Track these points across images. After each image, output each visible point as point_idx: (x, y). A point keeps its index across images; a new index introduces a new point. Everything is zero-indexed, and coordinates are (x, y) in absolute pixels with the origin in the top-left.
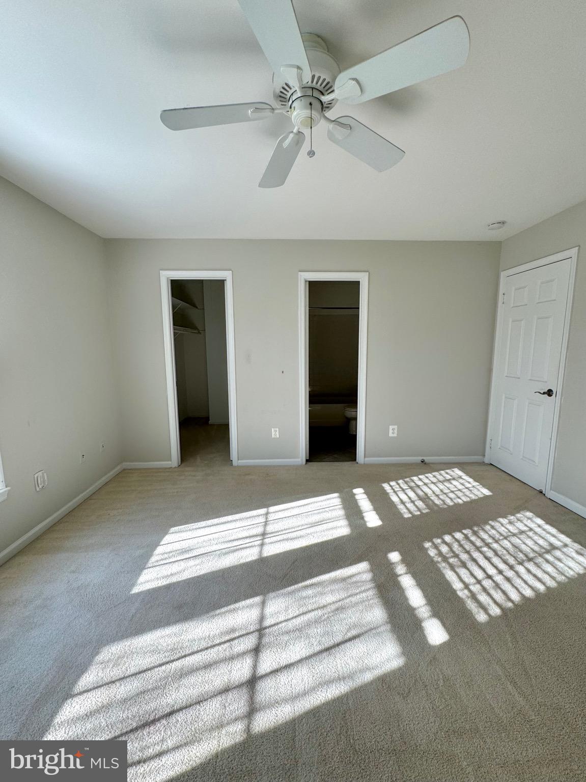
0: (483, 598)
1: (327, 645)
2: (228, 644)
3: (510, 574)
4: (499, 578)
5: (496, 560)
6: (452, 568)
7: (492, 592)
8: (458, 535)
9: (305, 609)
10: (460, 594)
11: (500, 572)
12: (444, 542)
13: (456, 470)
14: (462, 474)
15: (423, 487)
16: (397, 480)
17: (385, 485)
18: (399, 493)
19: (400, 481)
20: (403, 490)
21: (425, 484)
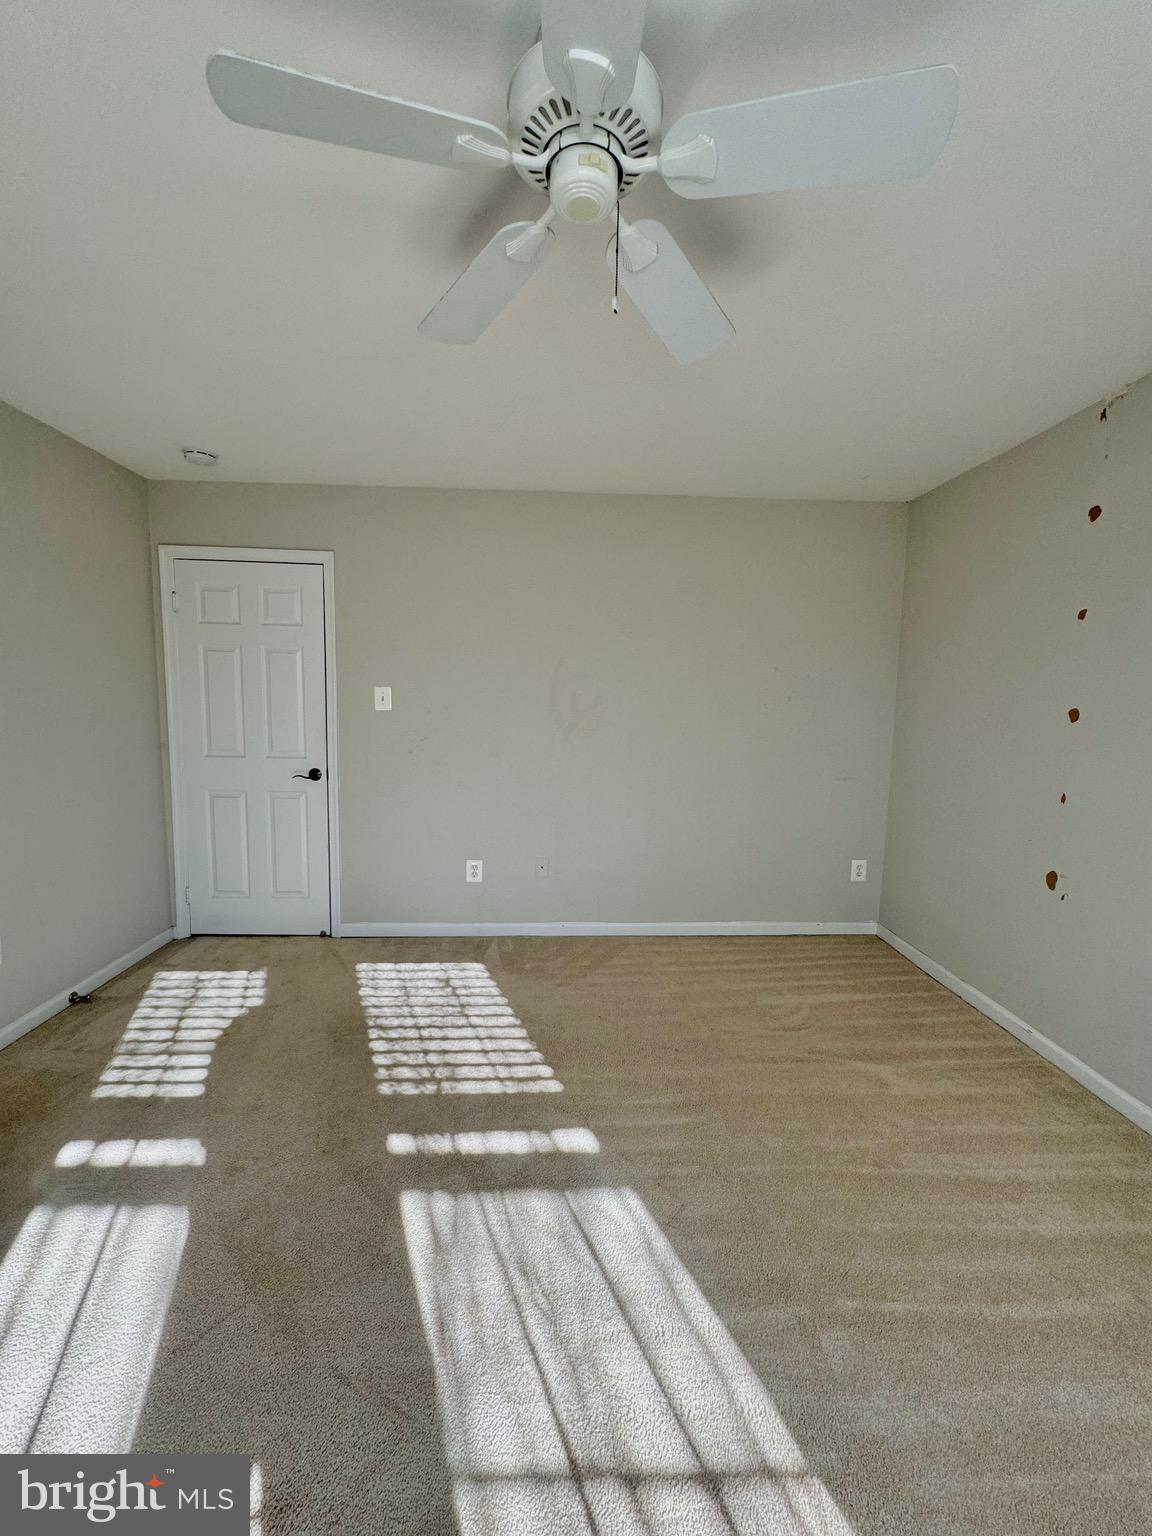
0: (518, 1072)
1: (612, 1304)
3: (482, 1033)
4: (489, 1045)
5: (447, 1033)
6: (457, 1080)
7: (512, 1060)
9: (523, 1347)
11: (478, 1038)
12: (388, 1067)
13: (164, 974)
14: (192, 975)
15: (182, 1035)
16: (102, 1066)
17: (101, 1092)
18: (170, 1076)
19: (117, 1061)
20: (166, 1068)
21: (177, 1029)
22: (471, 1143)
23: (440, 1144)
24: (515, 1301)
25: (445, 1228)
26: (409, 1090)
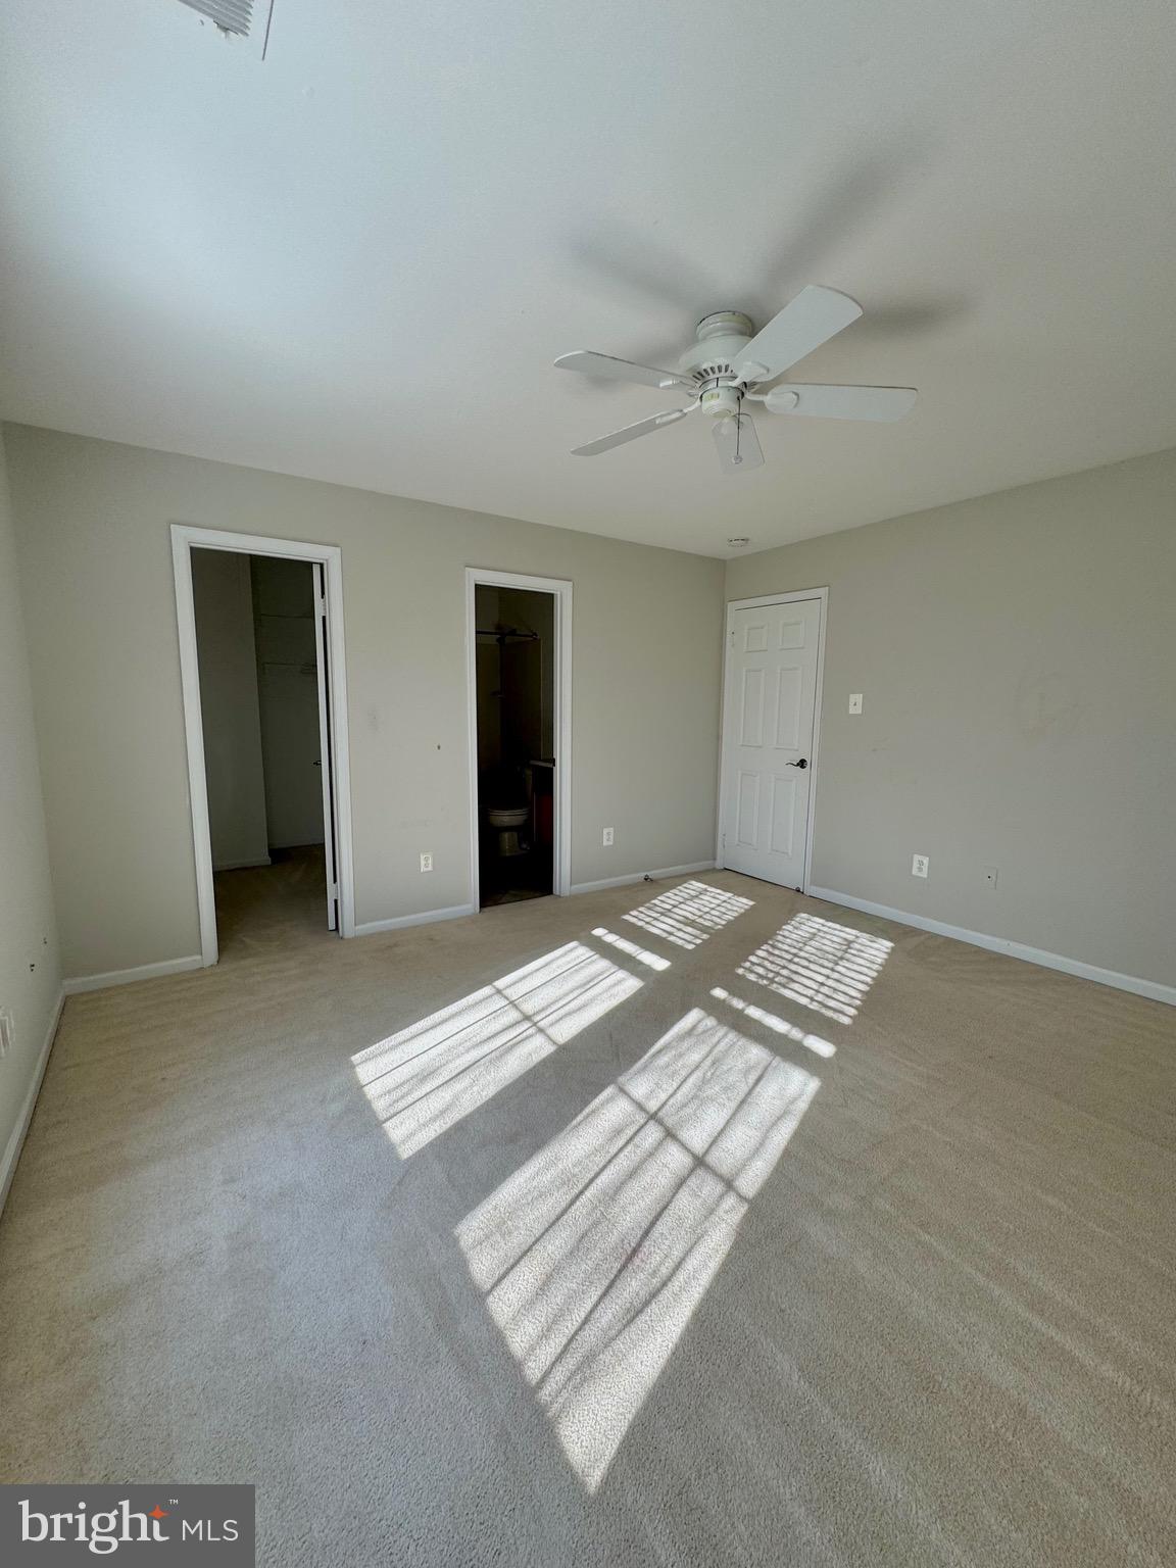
0: (832, 1003)
1: (739, 1099)
2: (630, 1147)
3: (836, 976)
4: (830, 983)
5: (812, 966)
6: (784, 987)
7: (835, 996)
8: (760, 953)
9: (681, 1078)
10: (811, 1007)
11: (828, 977)
12: (753, 964)
13: (693, 882)
14: (704, 886)
15: (675, 910)
16: (635, 908)
17: (626, 917)
18: (655, 923)
19: (641, 909)
20: (655, 919)
21: (675, 906)
22: (754, 1012)
23: (738, 1004)
24: (697, 1067)
25: (700, 1029)
26: (752, 977)
